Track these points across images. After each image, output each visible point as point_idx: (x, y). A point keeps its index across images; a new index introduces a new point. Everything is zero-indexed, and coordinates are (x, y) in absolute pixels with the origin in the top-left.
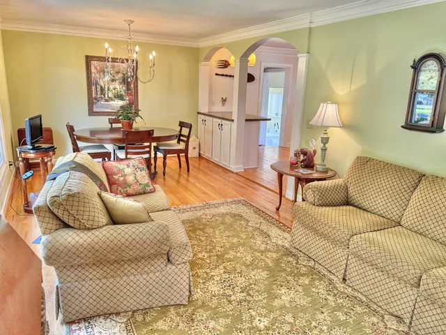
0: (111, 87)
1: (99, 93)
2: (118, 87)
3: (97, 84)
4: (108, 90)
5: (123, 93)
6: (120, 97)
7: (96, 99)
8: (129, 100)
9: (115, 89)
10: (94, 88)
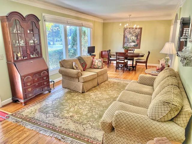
0: (131, 38)
1: (127, 40)
2: (134, 38)
3: (126, 37)
4: (130, 39)
5: (135, 40)
6: (134, 42)
7: (126, 42)
8: (137, 43)
9: (132, 39)
10: (125, 39)
